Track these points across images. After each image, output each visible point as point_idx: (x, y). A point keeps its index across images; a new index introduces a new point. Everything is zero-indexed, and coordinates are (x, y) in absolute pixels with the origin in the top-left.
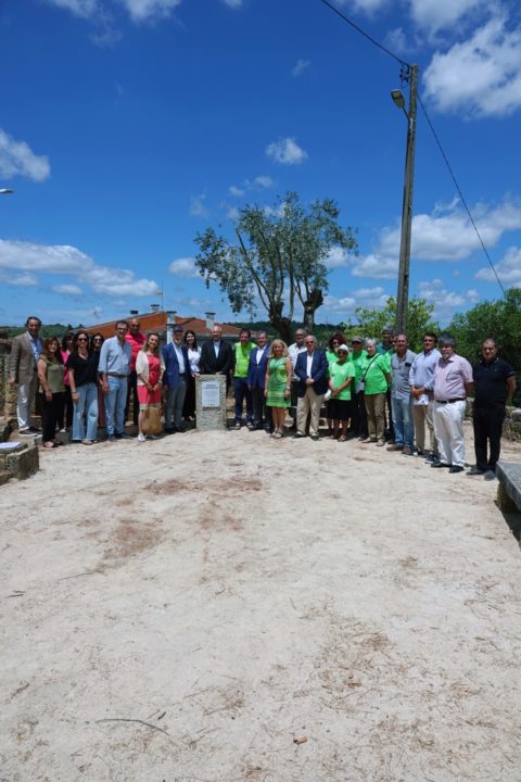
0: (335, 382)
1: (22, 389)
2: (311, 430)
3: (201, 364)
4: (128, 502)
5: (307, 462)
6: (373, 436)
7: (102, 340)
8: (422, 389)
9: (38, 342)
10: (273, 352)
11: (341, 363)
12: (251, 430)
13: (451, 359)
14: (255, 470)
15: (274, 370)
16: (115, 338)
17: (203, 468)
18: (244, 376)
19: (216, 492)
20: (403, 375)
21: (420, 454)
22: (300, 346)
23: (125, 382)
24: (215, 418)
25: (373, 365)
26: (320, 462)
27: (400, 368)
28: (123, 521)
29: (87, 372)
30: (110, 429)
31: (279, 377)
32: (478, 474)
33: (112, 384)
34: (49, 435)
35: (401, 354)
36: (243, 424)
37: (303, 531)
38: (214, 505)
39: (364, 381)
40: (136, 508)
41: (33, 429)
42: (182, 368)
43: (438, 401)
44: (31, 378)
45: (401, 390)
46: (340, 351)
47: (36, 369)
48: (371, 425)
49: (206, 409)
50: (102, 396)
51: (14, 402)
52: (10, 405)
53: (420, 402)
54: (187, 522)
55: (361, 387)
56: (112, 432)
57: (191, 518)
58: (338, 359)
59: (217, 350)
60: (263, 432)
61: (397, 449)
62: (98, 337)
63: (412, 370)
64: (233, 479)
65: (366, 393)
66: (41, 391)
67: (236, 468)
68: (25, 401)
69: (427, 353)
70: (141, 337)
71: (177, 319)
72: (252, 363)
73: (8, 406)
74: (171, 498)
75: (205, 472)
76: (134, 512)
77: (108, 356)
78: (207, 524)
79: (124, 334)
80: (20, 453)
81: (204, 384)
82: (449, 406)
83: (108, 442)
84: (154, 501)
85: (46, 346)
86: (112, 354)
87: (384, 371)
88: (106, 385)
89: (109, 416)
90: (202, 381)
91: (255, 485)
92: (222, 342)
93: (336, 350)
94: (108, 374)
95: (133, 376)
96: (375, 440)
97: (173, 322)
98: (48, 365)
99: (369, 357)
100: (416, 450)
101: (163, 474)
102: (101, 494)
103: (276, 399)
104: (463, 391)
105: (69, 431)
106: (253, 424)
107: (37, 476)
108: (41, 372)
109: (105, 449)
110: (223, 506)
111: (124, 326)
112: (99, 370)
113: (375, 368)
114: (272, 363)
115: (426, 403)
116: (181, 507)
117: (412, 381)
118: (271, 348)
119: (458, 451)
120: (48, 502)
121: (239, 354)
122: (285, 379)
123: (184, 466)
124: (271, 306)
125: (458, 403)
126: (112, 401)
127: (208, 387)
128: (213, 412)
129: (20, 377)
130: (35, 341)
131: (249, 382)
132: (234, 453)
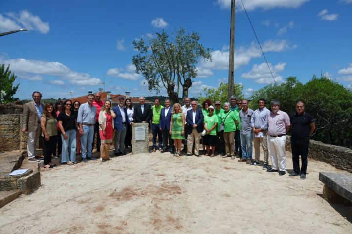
0: (207, 126)
1: (31, 134)
2: (195, 151)
3: (134, 117)
4: (101, 209)
5: (200, 171)
6: (229, 154)
7: (79, 105)
8: (260, 129)
9: (40, 106)
10: (174, 110)
11: (210, 115)
12: (162, 152)
13: (278, 113)
14: (173, 179)
15: (176, 119)
16: (87, 104)
17: (143, 179)
18: (157, 123)
19: (155, 197)
20: (246, 122)
21: (257, 164)
22: (187, 107)
23: (92, 128)
24: (142, 146)
25: (228, 116)
26: (207, 171)
27: (245, 118)
28: (100, 227)
29: (71, 123)
30: (84, 155)
31: (178, 123)
32: (295, 175)
33: (85, 130)
34: (47, 161)
35: (245, 111)
36: (157, 148)
37: (222, 227)
38: (157, 207)
39: (223, 125)
40: (108, 214)
41: (37, 158)
42: (124, 120)
43: (271, 136)
44: (36, 127)
45: (246, 130)
46: (209, 109)
47: (39, 122)
48: (227, 148)
49: (137, 142)
50: (79, 136)
51: (26, 142)
52: (23, 143)
53: (258, 136)
54: (144, 223)
55: (222, 128)
56: (85, 157)
57: (145, 219)
58: (208, 113)
59: (143, 109)
60: (169, 153)
61: (243, 161)
62: (77, 103)
63: (252, 119)
64: (162, 185)
65: (225, 131)
66: (42, 135)
67: (162, 178)
68: (32, 141)
69: (261, 109)
70: (101, 103)
71: (112, 95)
72: (162, 116)
73: (22, 144)
74: (128, 203)
75: (145, 181)
76: (106, 217)
77: (83, 113)
78: (157, 224)
79: (92, 101)
80: (27, 177)
81: (136, 128)
82: (278, 138)
83: (83, 163)
84: (118, 206)
85: (45, 109)
86: (85, 112)
87: (234, 120)
88: (82, 130)
89: (83, 147)
90: (135, 126)
91: (177, 190)
92: (145, 105)
93: (207, 109)
94: (82, 124)
95: (97, 125)
96: (230, 156)
97: (110, 97)
98: (47, 120)
99: (226, 112)
100: (255, 162)
101: (120, 185)
102: (82, 202)
103: (177, 135)
104: (285, 130)
105: (59, 157)
106: (162, 148)
107: (39, 191)
108: (42, 124)
109: (82, 168)
110: (163, 208)
111: (92, 97)
112: (77, 121)
113: (229, 118)
114: (174, 116)
115: (262, 137)
116: (136, 211)
117: (253, 125)
118: (173, 108)
119: (283, 163)
120: (45, 213)
121: (154, 112)
122: (180, 124)
123: (131, 177)
124: (168, 86)
125: (283, 136)
126: (85, 139)
127: (139, 129)
128: (141, 143)
129: (29, 128)
130: (38, 106)
131: (160, 126)
132: (157, 167)
